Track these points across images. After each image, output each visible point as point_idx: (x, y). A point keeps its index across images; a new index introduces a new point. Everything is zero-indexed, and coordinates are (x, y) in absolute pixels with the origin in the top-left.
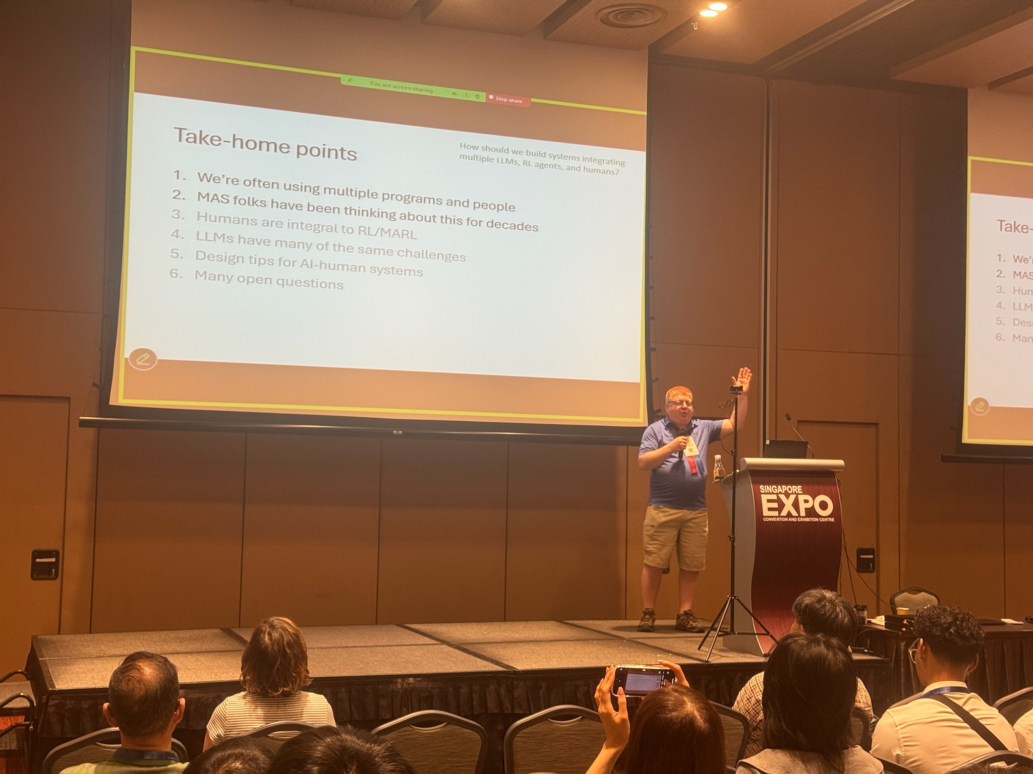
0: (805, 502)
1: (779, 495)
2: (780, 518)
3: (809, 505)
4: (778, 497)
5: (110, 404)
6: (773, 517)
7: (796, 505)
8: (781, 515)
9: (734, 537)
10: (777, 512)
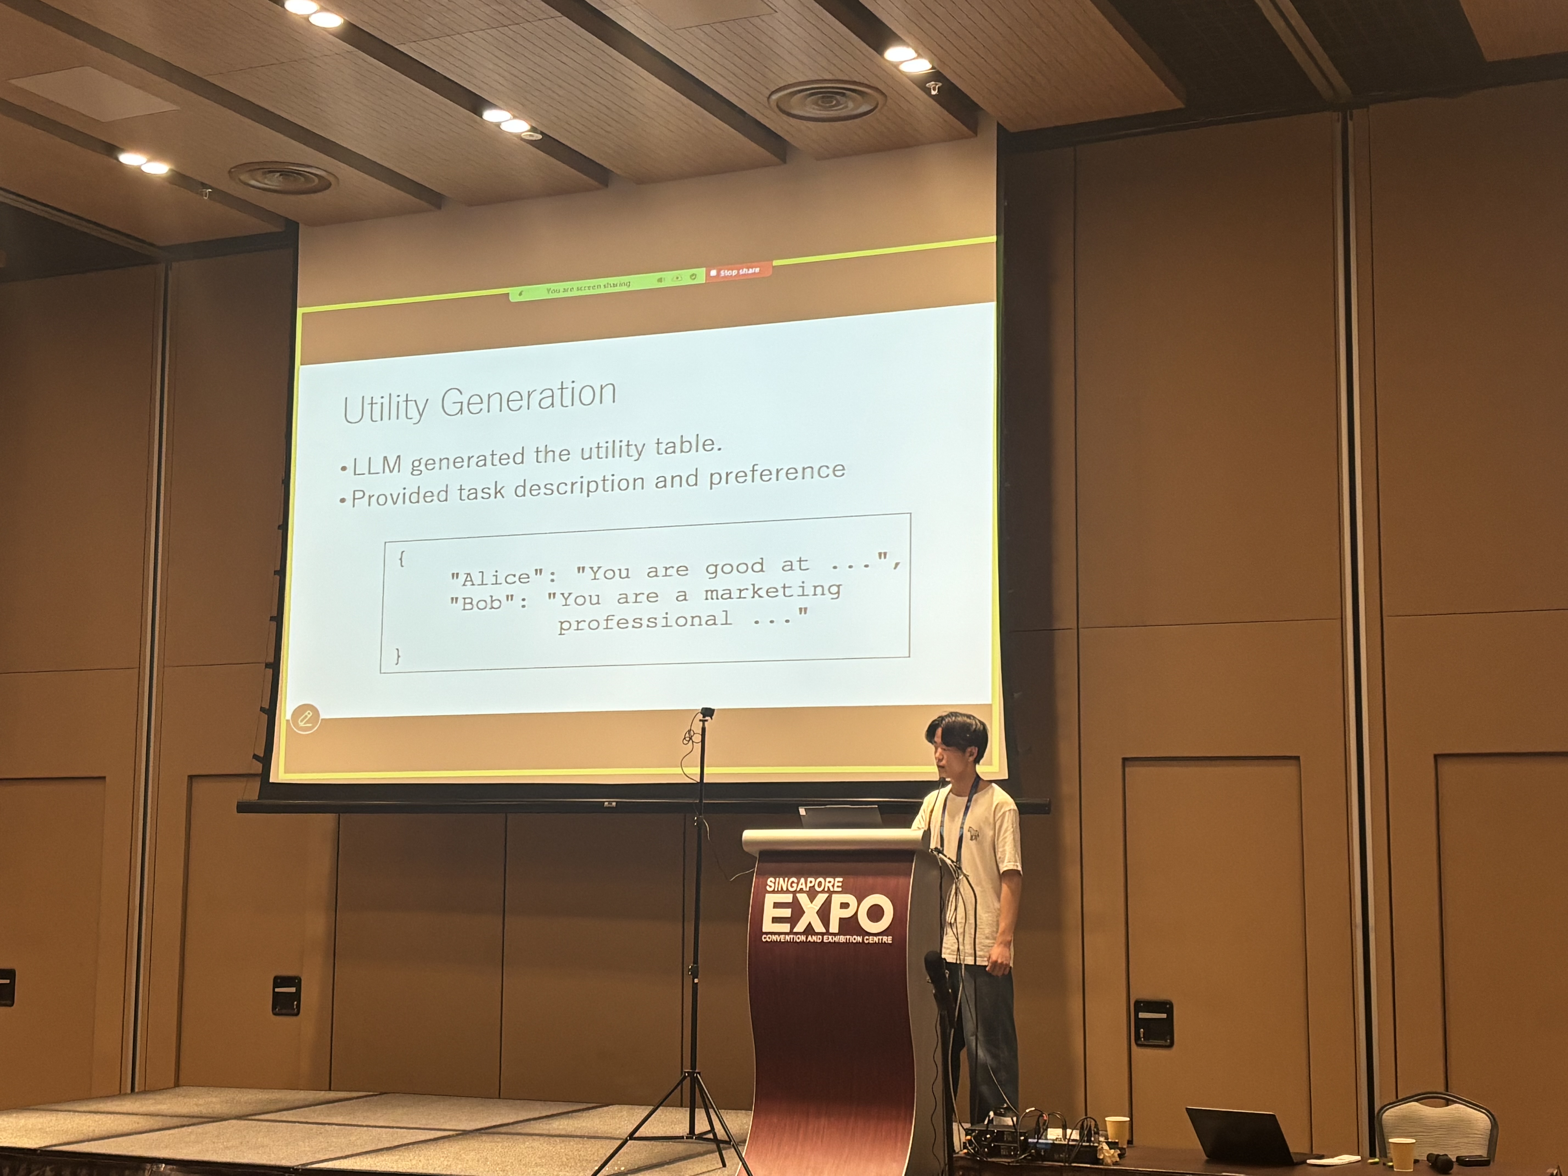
0: (841, 908)
1: (798, 895)
2: (792, 936)
3: (847, 913)
4: (795, 899)
5: (271, 781)
6: (779, 934)
7: (824, 913)
8: (795, 930)
9: (697, 967)
10: (789, 925)
